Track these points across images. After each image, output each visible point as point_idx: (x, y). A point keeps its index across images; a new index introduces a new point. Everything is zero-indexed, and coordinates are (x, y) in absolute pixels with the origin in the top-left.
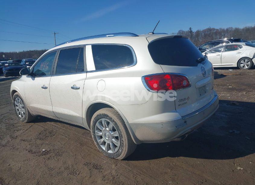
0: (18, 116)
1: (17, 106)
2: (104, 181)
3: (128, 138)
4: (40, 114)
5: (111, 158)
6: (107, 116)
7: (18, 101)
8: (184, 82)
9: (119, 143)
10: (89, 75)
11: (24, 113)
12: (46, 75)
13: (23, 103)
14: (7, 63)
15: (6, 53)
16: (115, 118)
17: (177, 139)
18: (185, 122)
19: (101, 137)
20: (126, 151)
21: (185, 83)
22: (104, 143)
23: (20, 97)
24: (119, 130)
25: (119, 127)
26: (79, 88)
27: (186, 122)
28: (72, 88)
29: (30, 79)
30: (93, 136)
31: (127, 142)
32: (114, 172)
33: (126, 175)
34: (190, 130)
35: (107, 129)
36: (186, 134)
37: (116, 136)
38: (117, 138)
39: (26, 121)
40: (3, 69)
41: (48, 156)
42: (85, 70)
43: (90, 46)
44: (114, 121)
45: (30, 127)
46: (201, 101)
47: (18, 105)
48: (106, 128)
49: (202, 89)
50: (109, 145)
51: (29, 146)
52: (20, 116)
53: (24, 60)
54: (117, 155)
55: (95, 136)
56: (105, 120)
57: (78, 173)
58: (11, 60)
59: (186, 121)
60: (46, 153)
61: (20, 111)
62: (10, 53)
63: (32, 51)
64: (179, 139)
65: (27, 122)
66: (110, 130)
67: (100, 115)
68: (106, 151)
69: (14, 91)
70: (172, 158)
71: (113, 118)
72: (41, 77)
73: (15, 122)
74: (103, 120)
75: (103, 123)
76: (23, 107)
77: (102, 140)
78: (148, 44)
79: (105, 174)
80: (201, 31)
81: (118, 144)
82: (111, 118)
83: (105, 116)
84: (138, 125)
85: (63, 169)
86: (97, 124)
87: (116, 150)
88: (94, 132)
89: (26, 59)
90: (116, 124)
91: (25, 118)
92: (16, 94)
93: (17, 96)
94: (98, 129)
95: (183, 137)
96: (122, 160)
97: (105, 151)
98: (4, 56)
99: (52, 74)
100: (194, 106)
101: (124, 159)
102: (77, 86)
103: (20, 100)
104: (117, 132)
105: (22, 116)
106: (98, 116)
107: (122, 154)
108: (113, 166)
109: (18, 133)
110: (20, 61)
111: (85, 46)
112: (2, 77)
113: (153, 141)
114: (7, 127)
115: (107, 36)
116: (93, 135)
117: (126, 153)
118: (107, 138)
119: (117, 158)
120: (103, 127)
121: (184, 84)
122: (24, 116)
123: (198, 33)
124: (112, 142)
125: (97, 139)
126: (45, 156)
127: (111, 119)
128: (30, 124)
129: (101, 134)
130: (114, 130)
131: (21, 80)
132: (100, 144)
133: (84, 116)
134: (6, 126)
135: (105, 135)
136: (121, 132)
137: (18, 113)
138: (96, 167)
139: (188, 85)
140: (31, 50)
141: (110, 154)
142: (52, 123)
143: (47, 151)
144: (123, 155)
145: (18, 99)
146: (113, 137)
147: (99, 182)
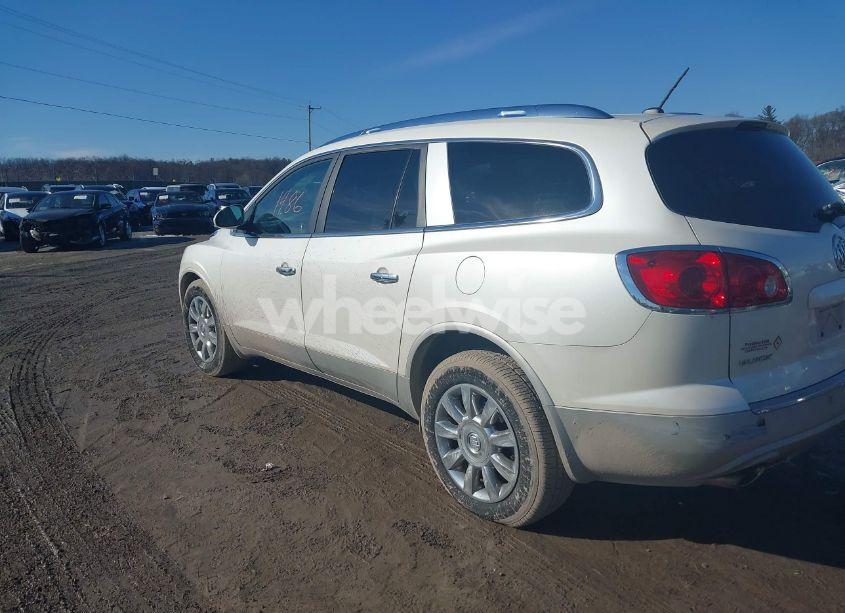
0: (194, 353)
1: (195, 322)
2: (461, 587)
3: (548, 457)
4: (261, 353)
5: (483, 517)
6: (482, 377)
7: (199, 309)
8: (767, 283)
9: (515, 470)
10: (433, 238)
11: (213, 346)
12: (290, 232)
13: (215, 316)
14: (163, 193)
15: (161, 162)
16: (506, 385)
17: (723, 479)
18: (762, 423)
19: (453, 444)
20: (538, 500)
21: (770, 287)
22: (462, 465)
23: (206, 296)
24: (517, 426)
25: (521, 415)
26: (395, 280)
27: (764, 424)
28: (375, 277)
29: (241, 241)
30: (426, 439)
31: (542, 471)
32: (491, 565)
33: (533, 578)
34: (775, 454)
35: (477, 420)
36: (761, 465)
37: (506, 445)
38: (507, 453)
39: (216, 371)
40: (154, 209)
41: (282, 485)
42: (419, 222)
43: (444, 146)
44: (502, 395)
45: (229, 391)
46: (818, 357)
47: (197, 319)
48: (473, 415)
49: (830, 315)
50: (478, 473)
51: (224, 449)
52: (199, 353)
53: (213, 186)
54: (503, 509)
55: (432, 437)
56: (472, 390)
57: (374, 550)
58: (174, 184)
59: (764, 421)
60: (275, 475)
61: (200, 338)
62: (173, 164)
63: (236, 162)
64: (731, 482)
65: (220, 376)
66: (487, 425)
67: (458, 370)
68: (468, 491)
69: (191, 277)
70: (696, 546)
71: (500, 386)
72: (274, 237)
73: (185, 372)
74: (466, 389)
75: (465, 400)
76: (212, 328)
77: (456, 455)
78: (645, 143)
79: (461, 565)
80: (806, 121)
81: (510, 472)
82: (494, 386)
83: (474, 376)
84: (586, 417)
85: (327, 531)
86: (445, 401)
87: (503, 492)
88: (432, 426)
89: (218, 185)
90: (509, 405)
91: (215, 363)
92: (194, 284)
93: (199, 291)
94: (446, 417)
95: (746, 473)
96: (518, 528)
97: (463, 493)
98: (156, 172)
99: (312, 232)
100: (790, 375)
101: (526, 527)
102: (390, 272)
103: (205, 303)
104: (509, 432)
105: (207, 356)
106: (449, 372)
107: (522, 509)
108: (490, 545)
109: (191, 406)
110: (202, 189)
111: (425, 144)
112: (148, 236)
113: (637, 478)
114: (161, 383)
115: (503, 113)
116: (428, 433)
117: (535, 506)
118: (473, 451)
119: (501, 521)
120: (464, 411)
121: (766, 288)
122: (212, 356)
123: (797, 125)
124: (490, 465)
125: (441, 449)
126: (272, 485)
127: (492, 387)
128: (229, 381)
129: (453, 433)
130: (499, 425)
131: (214, 244)
132: (447, 465)
133: (404, 371)
134: (159, 380)
135: (468, 440)
136: (524, 434)
137: (195, 343)
138: (432, 539)
139: (782, 297)
140: (234, 158)
141: (480, 503)
142: (296, 386)
143: (278, 470)
144: (525, 513)
145: (200, 302)
146: (495, 449)
147: (443, 589)
